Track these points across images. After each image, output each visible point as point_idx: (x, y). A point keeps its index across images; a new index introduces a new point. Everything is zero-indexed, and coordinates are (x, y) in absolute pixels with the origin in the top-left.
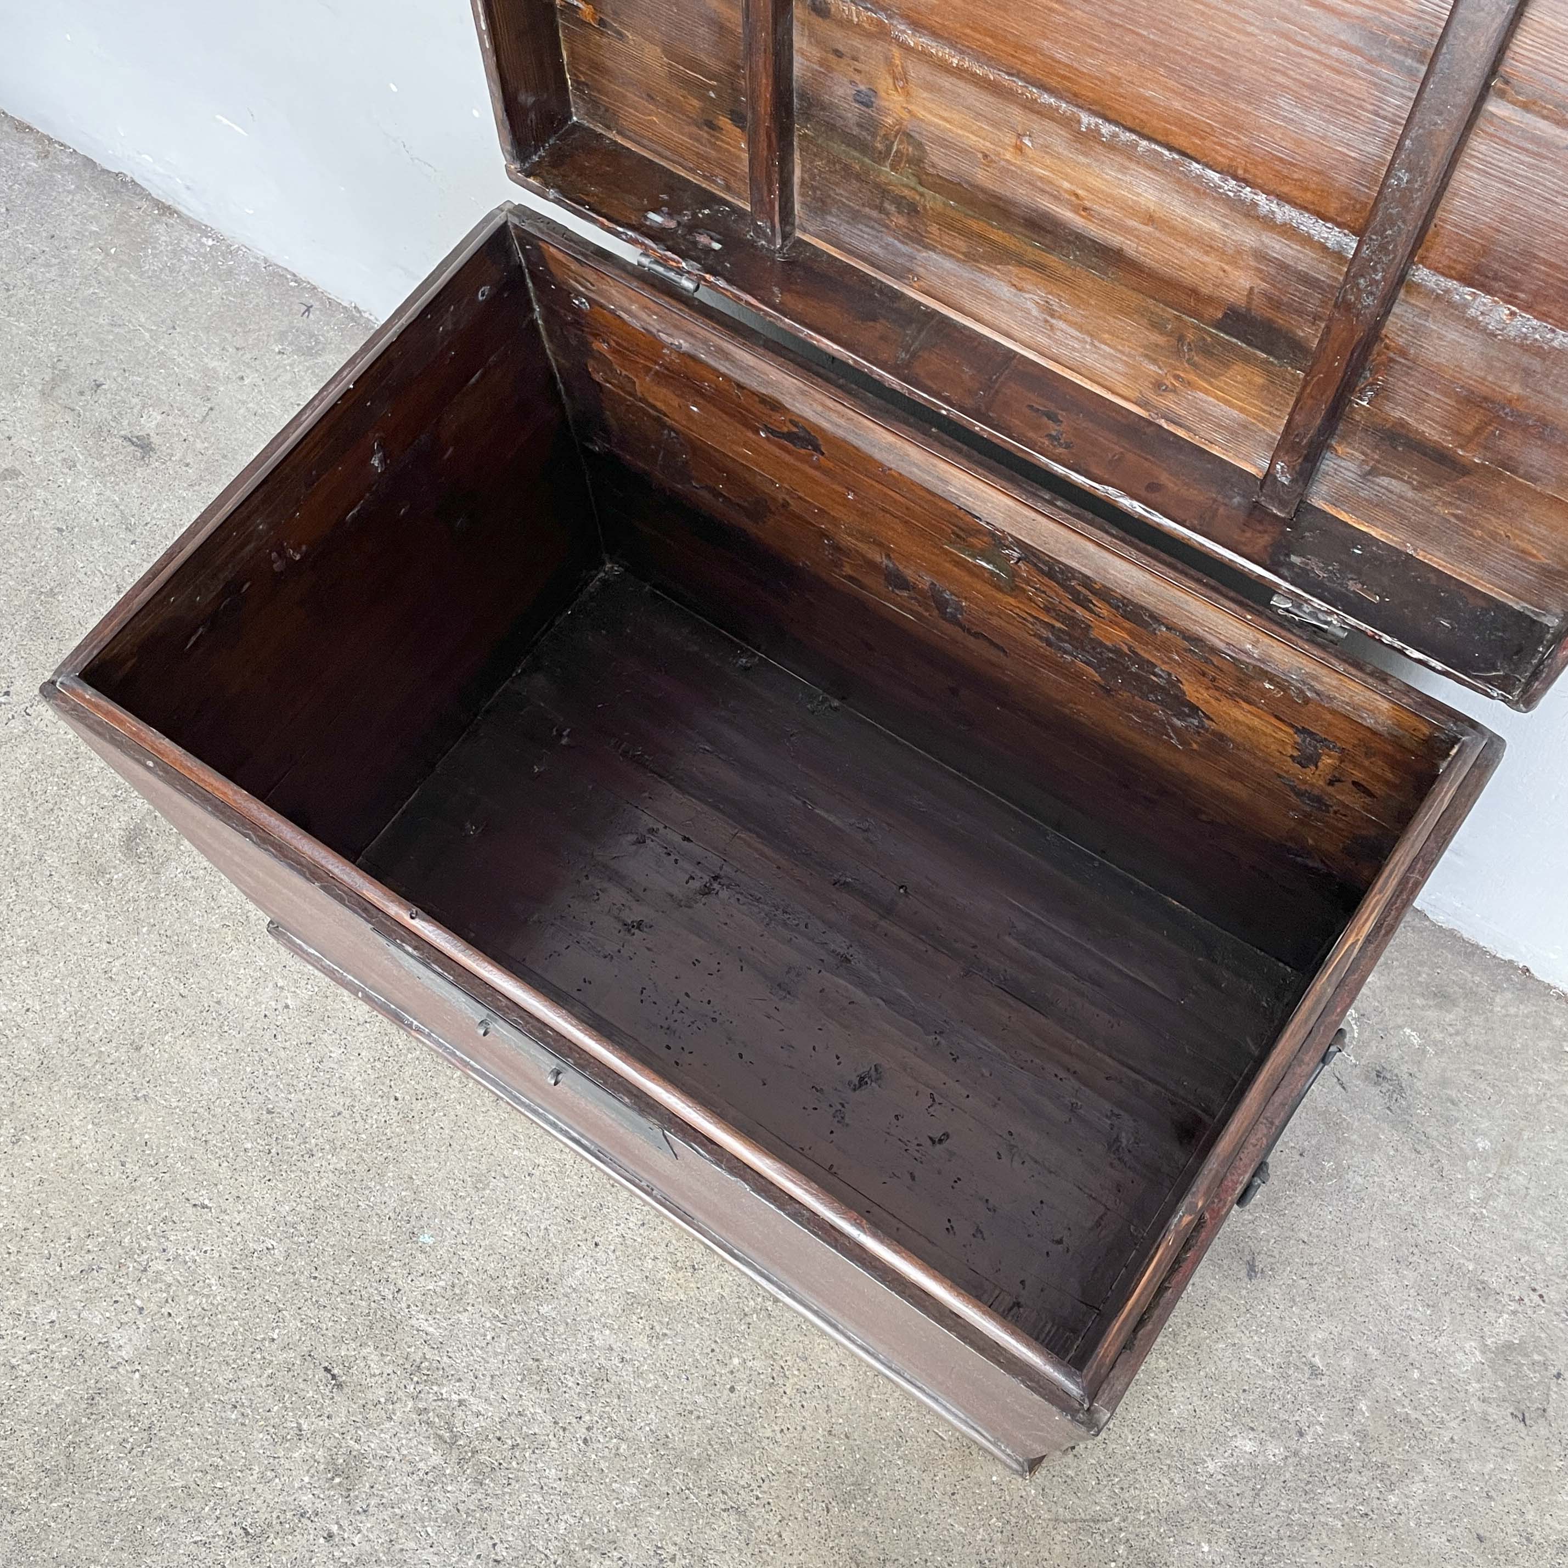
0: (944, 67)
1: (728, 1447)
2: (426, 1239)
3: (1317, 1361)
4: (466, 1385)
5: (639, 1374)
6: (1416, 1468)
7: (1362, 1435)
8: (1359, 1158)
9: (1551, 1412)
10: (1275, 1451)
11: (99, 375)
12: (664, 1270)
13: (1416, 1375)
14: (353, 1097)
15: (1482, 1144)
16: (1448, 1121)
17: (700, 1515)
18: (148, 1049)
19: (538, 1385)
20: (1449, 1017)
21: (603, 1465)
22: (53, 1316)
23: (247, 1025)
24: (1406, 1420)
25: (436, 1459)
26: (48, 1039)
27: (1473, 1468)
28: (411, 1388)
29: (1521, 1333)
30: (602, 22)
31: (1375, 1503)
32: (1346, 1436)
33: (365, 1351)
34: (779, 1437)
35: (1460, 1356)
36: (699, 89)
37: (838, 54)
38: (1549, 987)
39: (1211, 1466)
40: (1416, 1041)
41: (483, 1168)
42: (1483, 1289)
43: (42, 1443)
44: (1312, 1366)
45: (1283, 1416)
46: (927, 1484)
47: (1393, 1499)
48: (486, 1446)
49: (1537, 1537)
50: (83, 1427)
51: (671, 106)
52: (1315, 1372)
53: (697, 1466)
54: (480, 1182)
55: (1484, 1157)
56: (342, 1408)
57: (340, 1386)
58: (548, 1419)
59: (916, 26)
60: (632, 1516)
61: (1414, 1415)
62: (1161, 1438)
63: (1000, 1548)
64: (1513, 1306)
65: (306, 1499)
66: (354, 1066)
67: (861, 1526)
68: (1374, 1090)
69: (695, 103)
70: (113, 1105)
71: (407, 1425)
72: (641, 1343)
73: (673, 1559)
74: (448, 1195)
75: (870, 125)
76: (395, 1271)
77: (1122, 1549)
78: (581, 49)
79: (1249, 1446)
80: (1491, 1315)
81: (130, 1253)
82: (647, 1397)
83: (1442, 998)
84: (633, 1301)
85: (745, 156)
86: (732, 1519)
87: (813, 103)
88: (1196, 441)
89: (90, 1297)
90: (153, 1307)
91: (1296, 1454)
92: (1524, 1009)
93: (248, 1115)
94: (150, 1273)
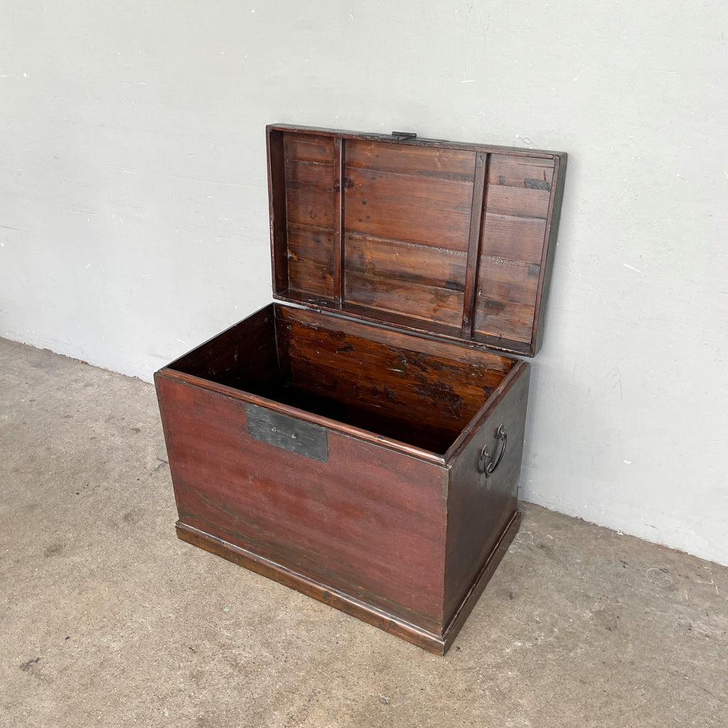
0: (378, 243)
1: (337, 659)
2: (226, 610)
3: (538, 619)
4: (242, 649)
5: (304, 641)
6: (577, 645)
7: (557, 638)
8: (539, 567)
9: (618, 627)
10: (529, 645)
11: (124, 417)
12: (311, 613)
13: (571, 620)
14: (200, 575)
15: (578, 561)
16: (566, 556)
17: (328, 679)
18: (129, 567)
19: (267, 647)
20: (561, 532)
21: (292, 667)
22: (89, 641)
23: (164, 559)
24: (571, 632)
25: (231, 671)
26: (93, 567)
27: (596, 644)
28: (221, 651)
29: (603, 607)
30: (299, 259)
31: (566, 656)
32: (552, 639)
33: (204, 642)
34: (355, 655)
35: (584, 615)
36: (321, 269)
37: (355, 248)
38: (590, 523)
39: (508, 651)
40: (551, 537)
41: (246, 590)
42: (588, 597)
43: (82, 677)
44: (536, 621)
45: (529, 635)
46: (409, 664)
47: (571, 654)
48: (249, 665)
49: (623, 661)
50: (98, 671)
51: (315, 276)
52: (537, 622)
53: (327, 665)
54: (245, 594)
55: (579, 564)
56: (195, 659)
57: (195, 652)
58: (271, 657)
59: (372, 235)
60: (304, 681)
61: (573, 631)
62: (489, 644)
63: (437, 680)
64: (598, 600)
65: (182, 686)
66: (201, 567)
67: (387, 678)
68: (541, 550)
69: (321, 273)
70: (116, 582)
71: (220, 661)
72: (304, 633)
73: (319, 693)
74: (234, 598)
75: (362, 264)
76: (216, 620)
77: (481, 676)
78: (293, 268)
79: (519, 644)
80: (592, 603)
81: (119, 621)
82: (307, 647)
83: (558, 527)
84: (300, 622)
85: (333, 283)
86: (341, 680)
87: (349, 262)
88: (445, 324)
89: (103, 635)
90: (126, 635)
91: (536, 645)
92: (582, 529)
93: (164, 582)
94: (126, 626)
